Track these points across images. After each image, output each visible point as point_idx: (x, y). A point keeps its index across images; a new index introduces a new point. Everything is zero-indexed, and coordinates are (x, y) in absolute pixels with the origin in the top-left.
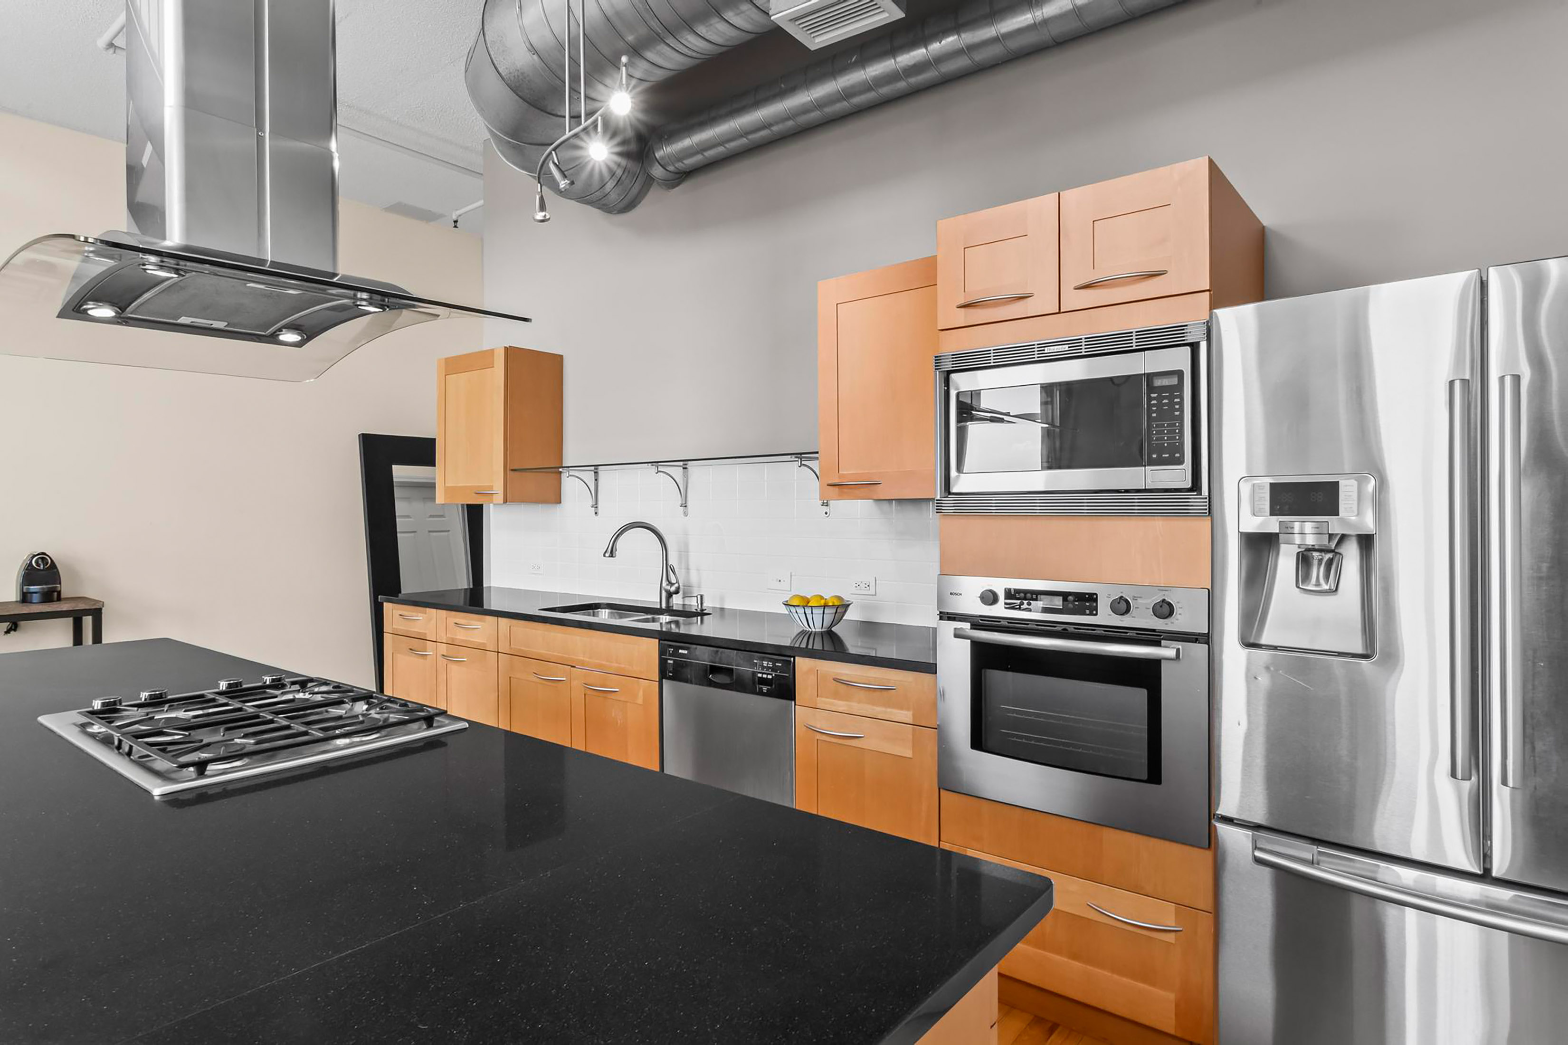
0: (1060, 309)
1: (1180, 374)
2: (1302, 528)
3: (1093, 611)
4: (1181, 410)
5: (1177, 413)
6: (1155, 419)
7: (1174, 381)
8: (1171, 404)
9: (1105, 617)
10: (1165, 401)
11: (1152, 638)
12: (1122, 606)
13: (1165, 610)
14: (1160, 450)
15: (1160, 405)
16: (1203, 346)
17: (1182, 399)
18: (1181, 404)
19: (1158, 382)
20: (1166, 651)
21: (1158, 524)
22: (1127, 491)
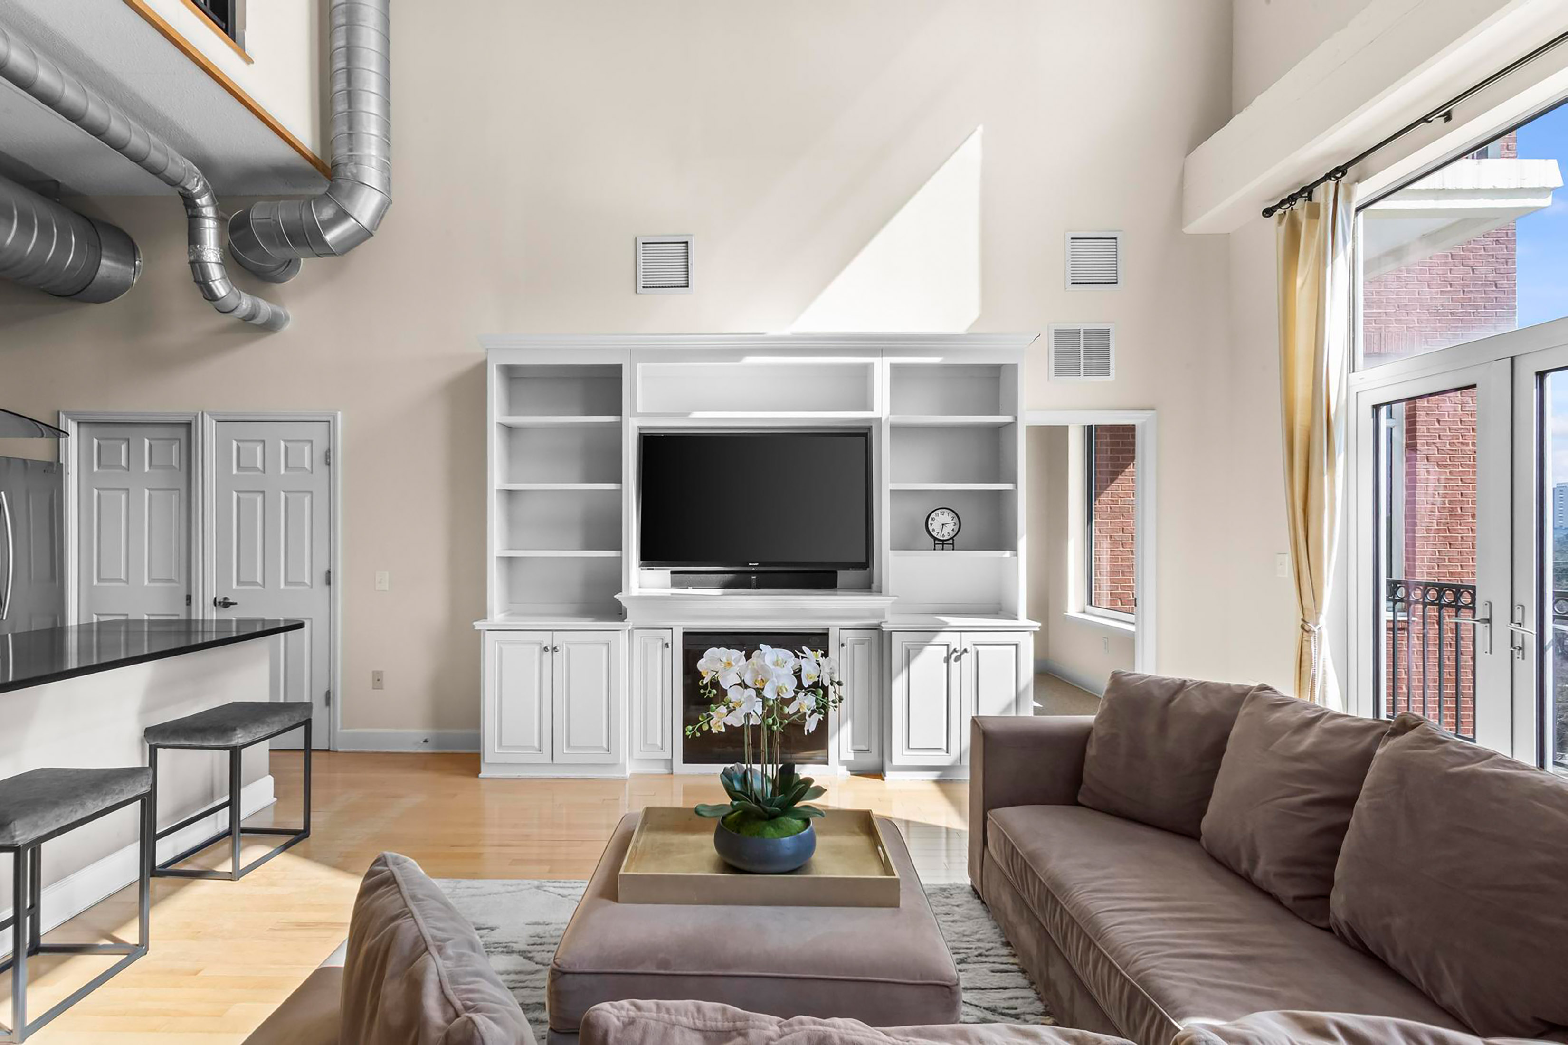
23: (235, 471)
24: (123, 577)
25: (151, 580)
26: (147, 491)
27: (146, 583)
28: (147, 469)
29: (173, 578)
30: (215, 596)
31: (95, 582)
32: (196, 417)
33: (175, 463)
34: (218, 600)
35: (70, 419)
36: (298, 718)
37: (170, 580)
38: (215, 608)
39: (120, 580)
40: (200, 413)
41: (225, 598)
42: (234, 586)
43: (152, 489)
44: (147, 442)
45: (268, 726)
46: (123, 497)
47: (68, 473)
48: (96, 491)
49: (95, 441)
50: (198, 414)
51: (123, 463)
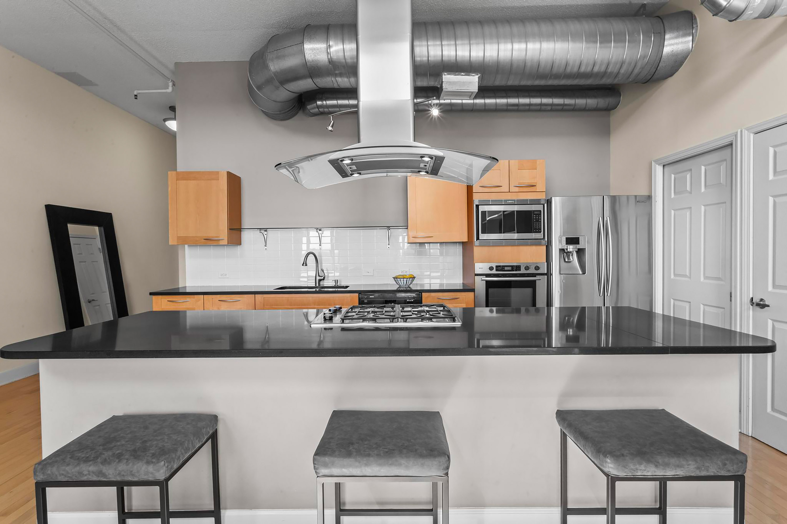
0: (509, 191)
1: (540, 211)
2: (570, 247)
3: (520, 270)
4: (541, 220)
5: (540, 220)
6: (535, 222)
7: (539, 213)
8: (539, 218)
9: (523, 271)
10: (537, 217)
11: (534, 275)
12: (527, 268)
13: (537, 268)
14: (536, 229)
15: (536, 218)
16: (546, 205)
17: (541, 217)
18: (541, 218)
19: (535, 213)
20: (538, 277)
21: (534, 248)
22: (526, 239)
23: (771, 177)
24: (688, 274)
25: (706, 278)
26: (703, 208)
27: (702, 279)
28: (703, 190)
29: (721, 277)
30: (751, 296)
31: (672, 277)
32: (736, 136)
33: (722, 180)
34: (754, 301)
35: (658, 164)
36: (732, 469)
37: (718, 279)
38: (751, 307)
39: (685, 276)
40: (739, 130)
41: (762, 300)
42: (770, 288)
43: (707, 205)
44: (703, 168)
45: (656, 466)
46: (688, 214)
47: (656, 202)
48: (673, 212)
49: (673, 176)
50: (737, 132)
51: (688, 188)
